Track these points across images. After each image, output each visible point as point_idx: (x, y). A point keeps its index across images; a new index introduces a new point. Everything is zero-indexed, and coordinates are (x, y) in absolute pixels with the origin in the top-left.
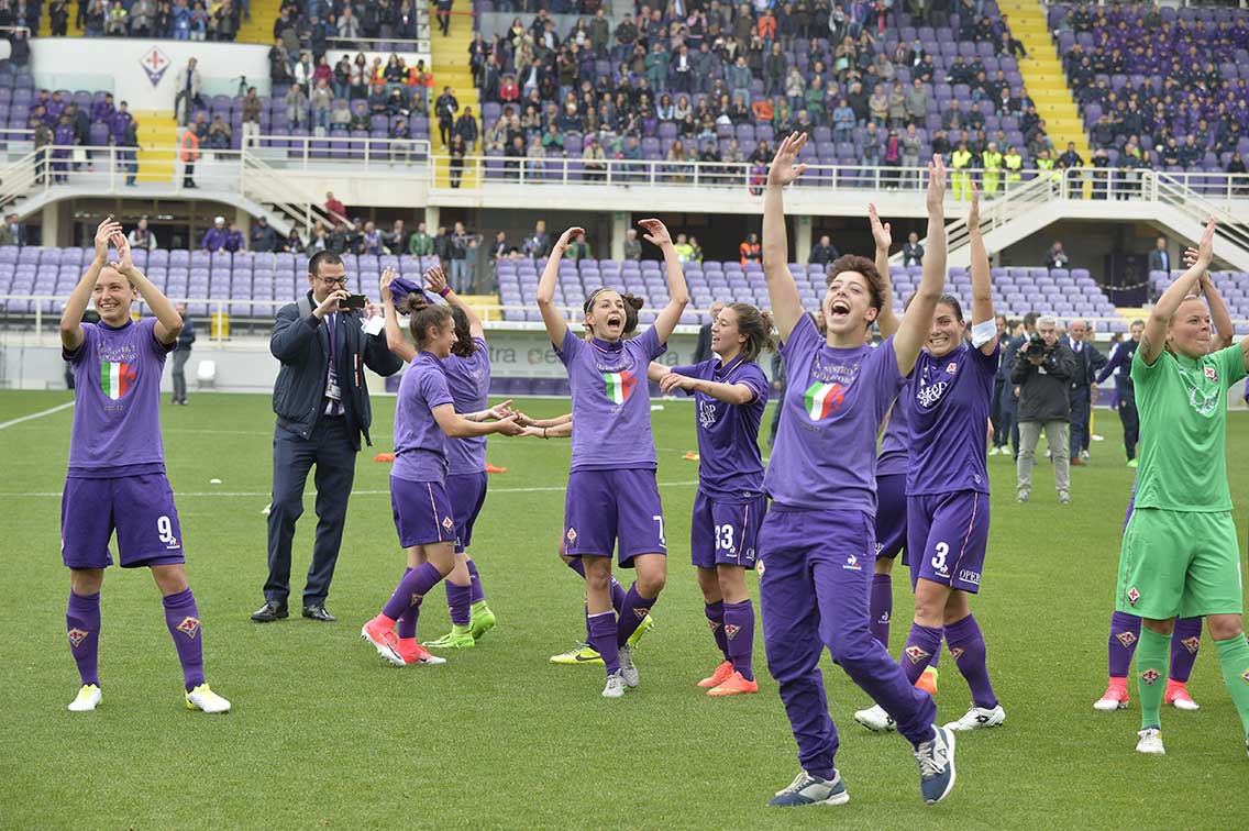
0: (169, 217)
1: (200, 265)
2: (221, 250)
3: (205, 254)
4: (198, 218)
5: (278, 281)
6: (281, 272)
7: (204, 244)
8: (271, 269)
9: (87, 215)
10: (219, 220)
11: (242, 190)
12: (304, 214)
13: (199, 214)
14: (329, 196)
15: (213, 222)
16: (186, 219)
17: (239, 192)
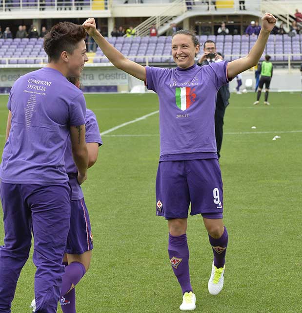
0: (232, 22)
1: (245, 41)
2: (253, 34)
3: (247, 36)
4: (244, 22)
5: (277, 46)
6: (277, 42)
7: (247, 32)
8: (273, 41)
9: (200, 23)
10: (253, 23)
11: (261, 10)
12: (286, 19)
13: (245, 21)
14: (297, 11)
15: (250, 23)
16: (239, 22)
17: (260, 11)
